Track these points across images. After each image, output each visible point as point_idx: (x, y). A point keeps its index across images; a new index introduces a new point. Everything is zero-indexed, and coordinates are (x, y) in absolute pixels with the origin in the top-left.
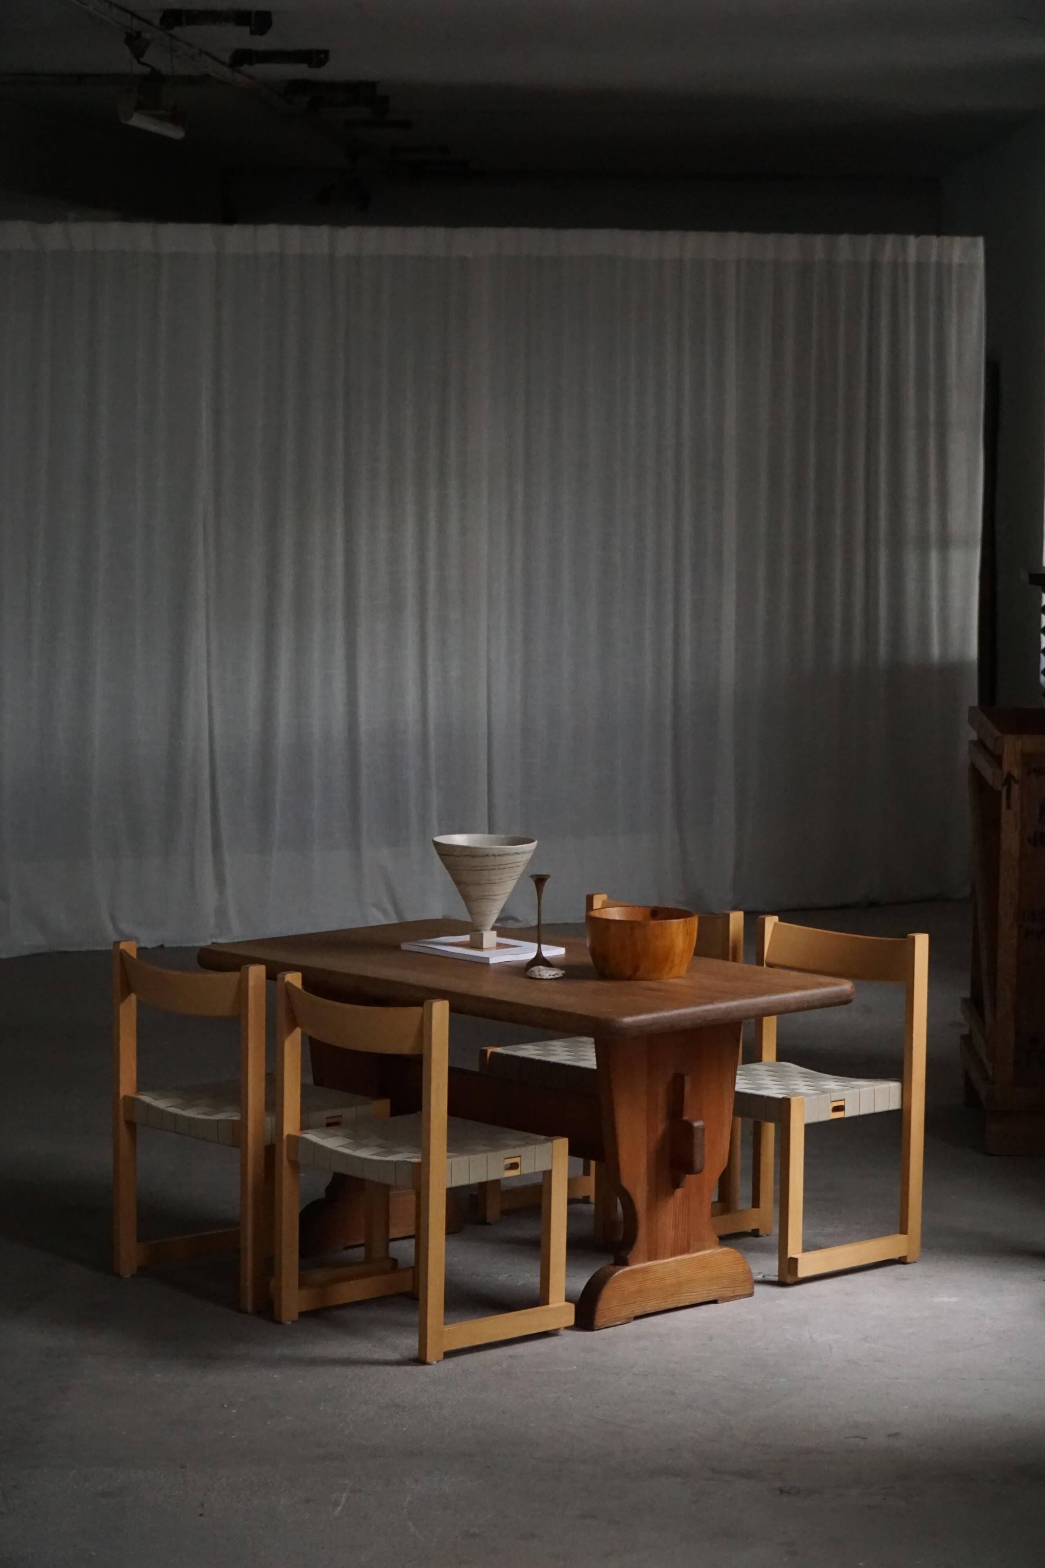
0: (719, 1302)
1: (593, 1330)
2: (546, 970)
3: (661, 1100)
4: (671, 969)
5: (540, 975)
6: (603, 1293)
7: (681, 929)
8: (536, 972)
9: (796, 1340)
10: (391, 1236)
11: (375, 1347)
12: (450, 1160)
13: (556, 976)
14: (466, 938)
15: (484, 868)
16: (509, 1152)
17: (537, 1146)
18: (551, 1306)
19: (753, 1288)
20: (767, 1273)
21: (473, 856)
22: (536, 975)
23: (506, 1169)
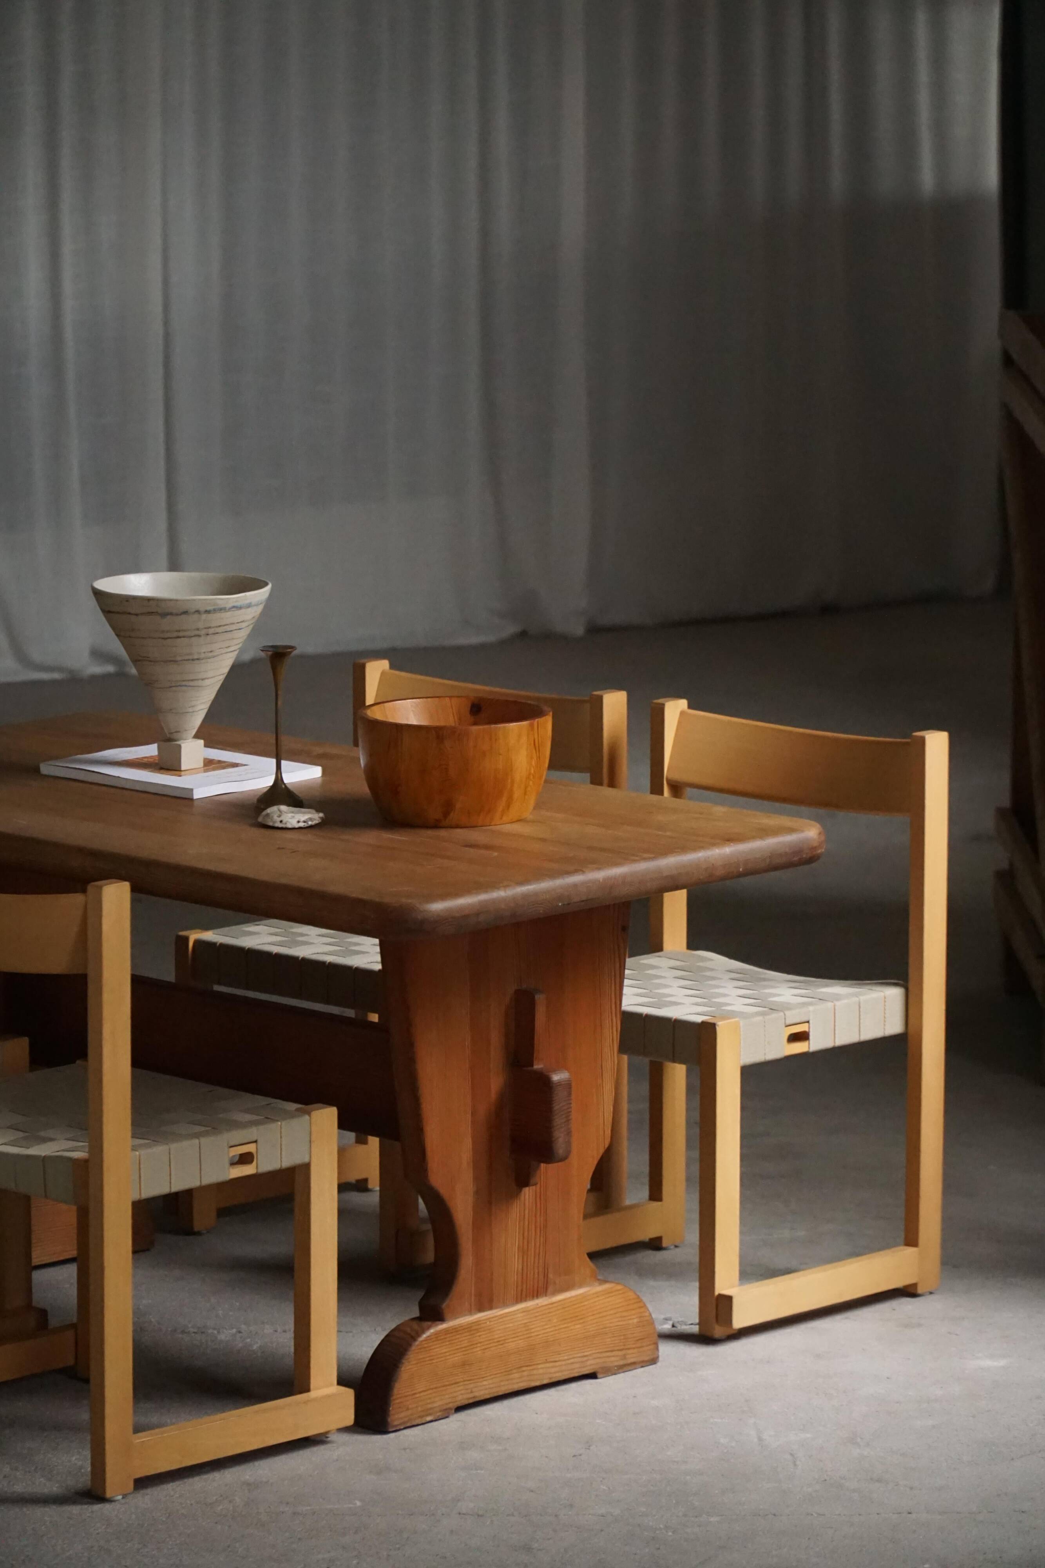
0: (599, 1376)
1: (386, 1432)
2: (293, 812)
3: (496, 1038)
4: (508, 806)
5: (281, 822)
6: (403, 1369)
7: (524, 739)
8: (275, 818)
9: (733, 1444)
10: (36, 1261)
11: (16, 1469)
12: (137, 1153)
13: (310, 823)
14: (150, 750)
15: (181, 634)
16: (237, 1136)
17: (283, 1123)
18: (313, 1394)
19: (657, 1349)
20: (680, 1319)
21: (164, 615)
22: (275, 822)
23: (233, 1164)
